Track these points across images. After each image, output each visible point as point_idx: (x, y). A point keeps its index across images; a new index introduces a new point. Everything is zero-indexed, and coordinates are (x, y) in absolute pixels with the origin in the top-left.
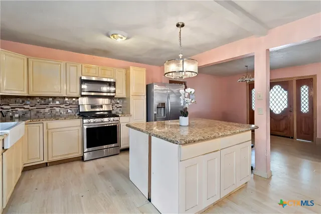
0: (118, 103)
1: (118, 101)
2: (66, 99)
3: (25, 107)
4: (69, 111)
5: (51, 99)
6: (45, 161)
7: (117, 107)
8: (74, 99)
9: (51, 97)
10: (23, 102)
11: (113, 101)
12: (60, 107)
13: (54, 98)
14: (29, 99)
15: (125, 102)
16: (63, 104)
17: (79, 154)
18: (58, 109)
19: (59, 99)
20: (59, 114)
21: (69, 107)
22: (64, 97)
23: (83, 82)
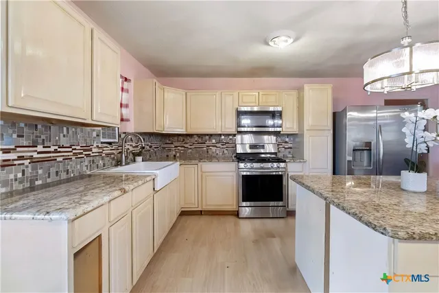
0: (286, 142)
1: (287, 140)
2: (223, 137)
3: (186, 146)
4: (226, 152)
5: (207, 137)
6: (200, 209)
7: (286, 148)
8: (231, 137)
9: (208, 135)
10: (184, 140)
11: (279, 140)
12: (216, 147)
13: (211, 135)
14: (188, 138)
15: (297, 140)
16: (219, 143)
17: (234, 208)
18: (214, 149)
19: (216, 137)
20: (214, 155)
21: (225, 146)
22: (220, 135)
23: (240, 114)
